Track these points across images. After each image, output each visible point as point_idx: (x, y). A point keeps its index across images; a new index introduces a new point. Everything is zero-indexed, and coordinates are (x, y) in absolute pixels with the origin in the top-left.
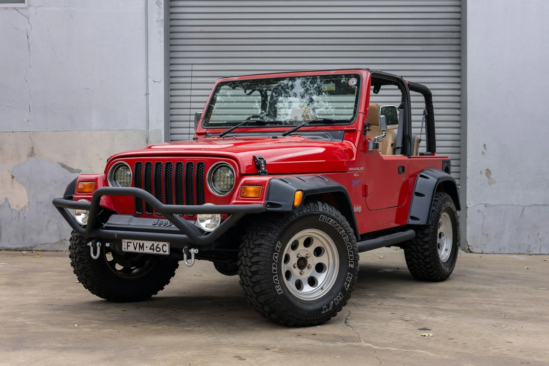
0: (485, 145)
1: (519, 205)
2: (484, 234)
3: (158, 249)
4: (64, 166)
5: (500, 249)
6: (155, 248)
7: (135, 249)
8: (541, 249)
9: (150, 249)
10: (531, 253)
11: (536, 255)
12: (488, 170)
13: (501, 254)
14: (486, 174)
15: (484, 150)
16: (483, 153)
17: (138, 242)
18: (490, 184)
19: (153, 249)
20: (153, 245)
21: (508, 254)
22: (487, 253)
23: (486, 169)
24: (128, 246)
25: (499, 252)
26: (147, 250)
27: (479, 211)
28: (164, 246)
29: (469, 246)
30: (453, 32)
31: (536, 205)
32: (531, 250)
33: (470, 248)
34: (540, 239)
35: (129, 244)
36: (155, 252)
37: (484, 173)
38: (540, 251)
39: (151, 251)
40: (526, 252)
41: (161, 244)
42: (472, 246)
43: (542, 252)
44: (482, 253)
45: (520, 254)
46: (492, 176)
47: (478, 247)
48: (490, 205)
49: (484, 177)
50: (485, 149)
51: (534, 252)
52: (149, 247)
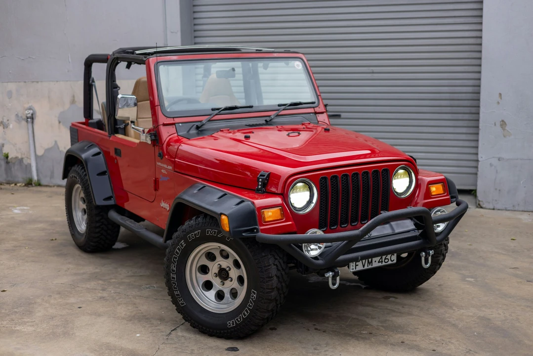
0: (500, 94)
2: (496, 189)
3: (386, 261)
5: (513, 206)
6: (383, 260)
9: (379, 262)
12: (503, 121)
13: (515, 211)
14: (501, 125)
15: (499, 100)
16: (498, 103)
18: (504, 136)
20: (382, 257)
22: (499, 210)
23: (501, 120)
25: (512, 209)
26: (375, 264)
27: (491, 165)
29: (479, 201)
33: (481, 203)
36: (384, 264)
37: (498, 124)
39: (380, 264)
42: (482, 201)
44: (494, 209)
46: (507, 128)
47: (489, 203)
48: (503, 159)
49: (498, 129)
50: (501, 98)
52: (377, 262)
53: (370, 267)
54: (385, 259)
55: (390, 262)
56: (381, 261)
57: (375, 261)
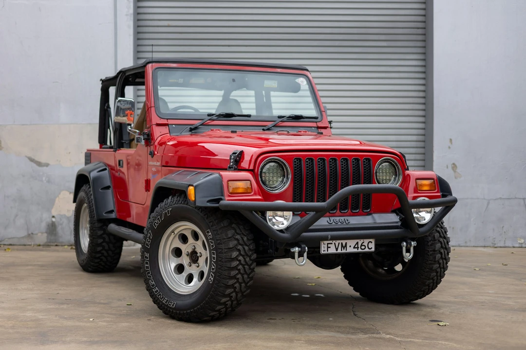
0: (451, 140)
1: (484, 199)
2: (450, 227)
3: (363, 247)
4: (32, 160)
5: (466, 242)
6: (359, 246)
7: (337, 250)
8: (506, 242)
9: (354, 248)
10: (496, 246)
11: (501, 247)
12: (454, 164)
13: (467, 246)
14: (453, 167)
15: (449, 144)
16: (449, 147)
17: (340, 242)
18: (456, 178)
19: (358, 248)
20: (357, 243)
21: (474, 246)
23: (452, 163)
24: (328, 247)
25: (465, 245)
26: (350, 250)
28: (370, 243)
30: (418, 28)
31: (501, 198)
32: (495, 242)
34: (505, 232)
35: (329, 245)
36: (360, 250)
37: (450, 166)
38: (505, 243)
39: (356, 250)
40: (491, 245)
41: (366, 241)
43: (507, 245)
45: (485, 247)
46: (458, 170)
49: (450, 171)
50: (452, 143)
51: (499, 245)
52: (352, 246)
53: (344, 251)
54: (362, 245)
55: (367, 250)
56: (356, 246)
57: (350, 246)
